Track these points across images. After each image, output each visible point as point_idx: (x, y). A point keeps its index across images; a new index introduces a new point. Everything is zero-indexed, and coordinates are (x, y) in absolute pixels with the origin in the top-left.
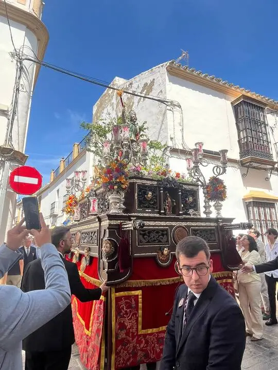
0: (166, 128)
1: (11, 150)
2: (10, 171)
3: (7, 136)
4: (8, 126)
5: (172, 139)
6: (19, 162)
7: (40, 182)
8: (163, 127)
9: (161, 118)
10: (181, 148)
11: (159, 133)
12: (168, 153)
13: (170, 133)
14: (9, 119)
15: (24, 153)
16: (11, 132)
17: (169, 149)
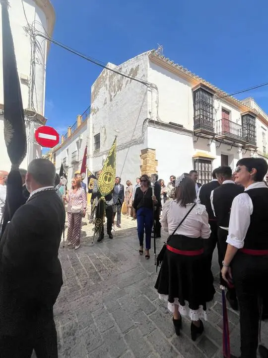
0: (146, 105)
1: (34, 113)
2: (35, 129)
3: (29, 101)
4: (29, 93)
5: (150, 113)
6: (40, 123)
7: (58, 138)
8: (144, 104)
9: (143, 96)
10: (156, 120)
11: (141, 108)
12: (147, 123)
13: (149, 109)
14: (29, 88)
15: (43, 116)
16: (32, 98)
17: (148, 120)
